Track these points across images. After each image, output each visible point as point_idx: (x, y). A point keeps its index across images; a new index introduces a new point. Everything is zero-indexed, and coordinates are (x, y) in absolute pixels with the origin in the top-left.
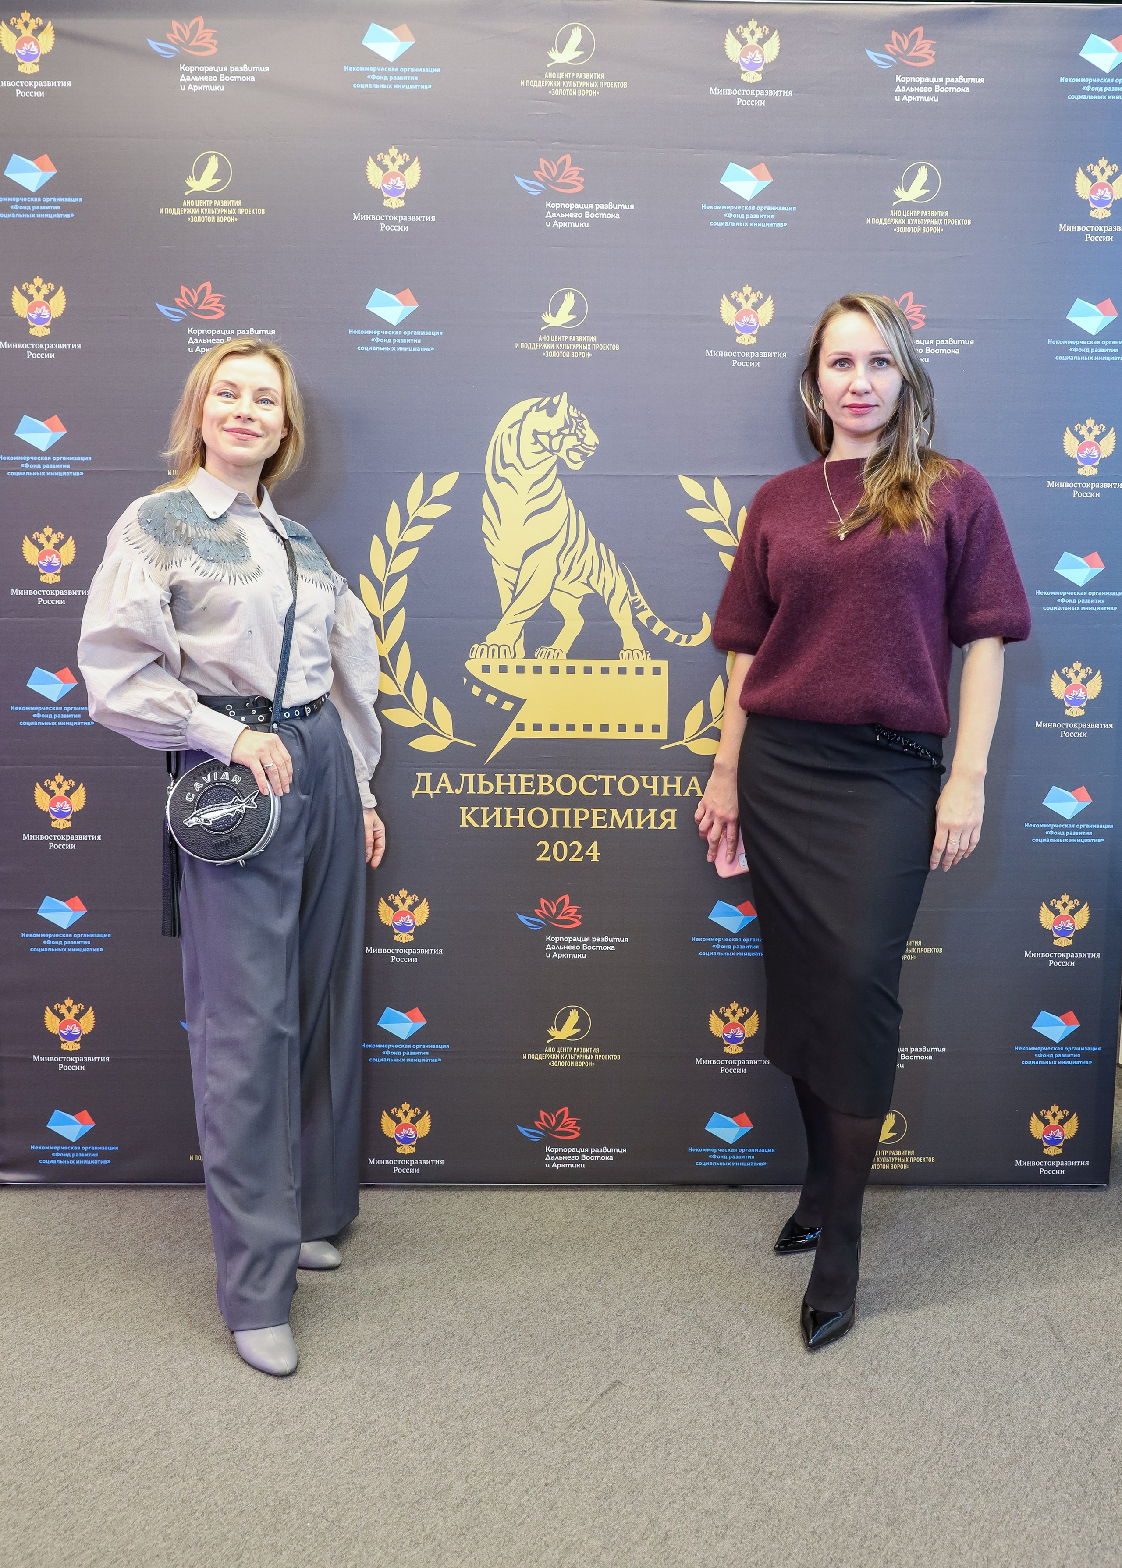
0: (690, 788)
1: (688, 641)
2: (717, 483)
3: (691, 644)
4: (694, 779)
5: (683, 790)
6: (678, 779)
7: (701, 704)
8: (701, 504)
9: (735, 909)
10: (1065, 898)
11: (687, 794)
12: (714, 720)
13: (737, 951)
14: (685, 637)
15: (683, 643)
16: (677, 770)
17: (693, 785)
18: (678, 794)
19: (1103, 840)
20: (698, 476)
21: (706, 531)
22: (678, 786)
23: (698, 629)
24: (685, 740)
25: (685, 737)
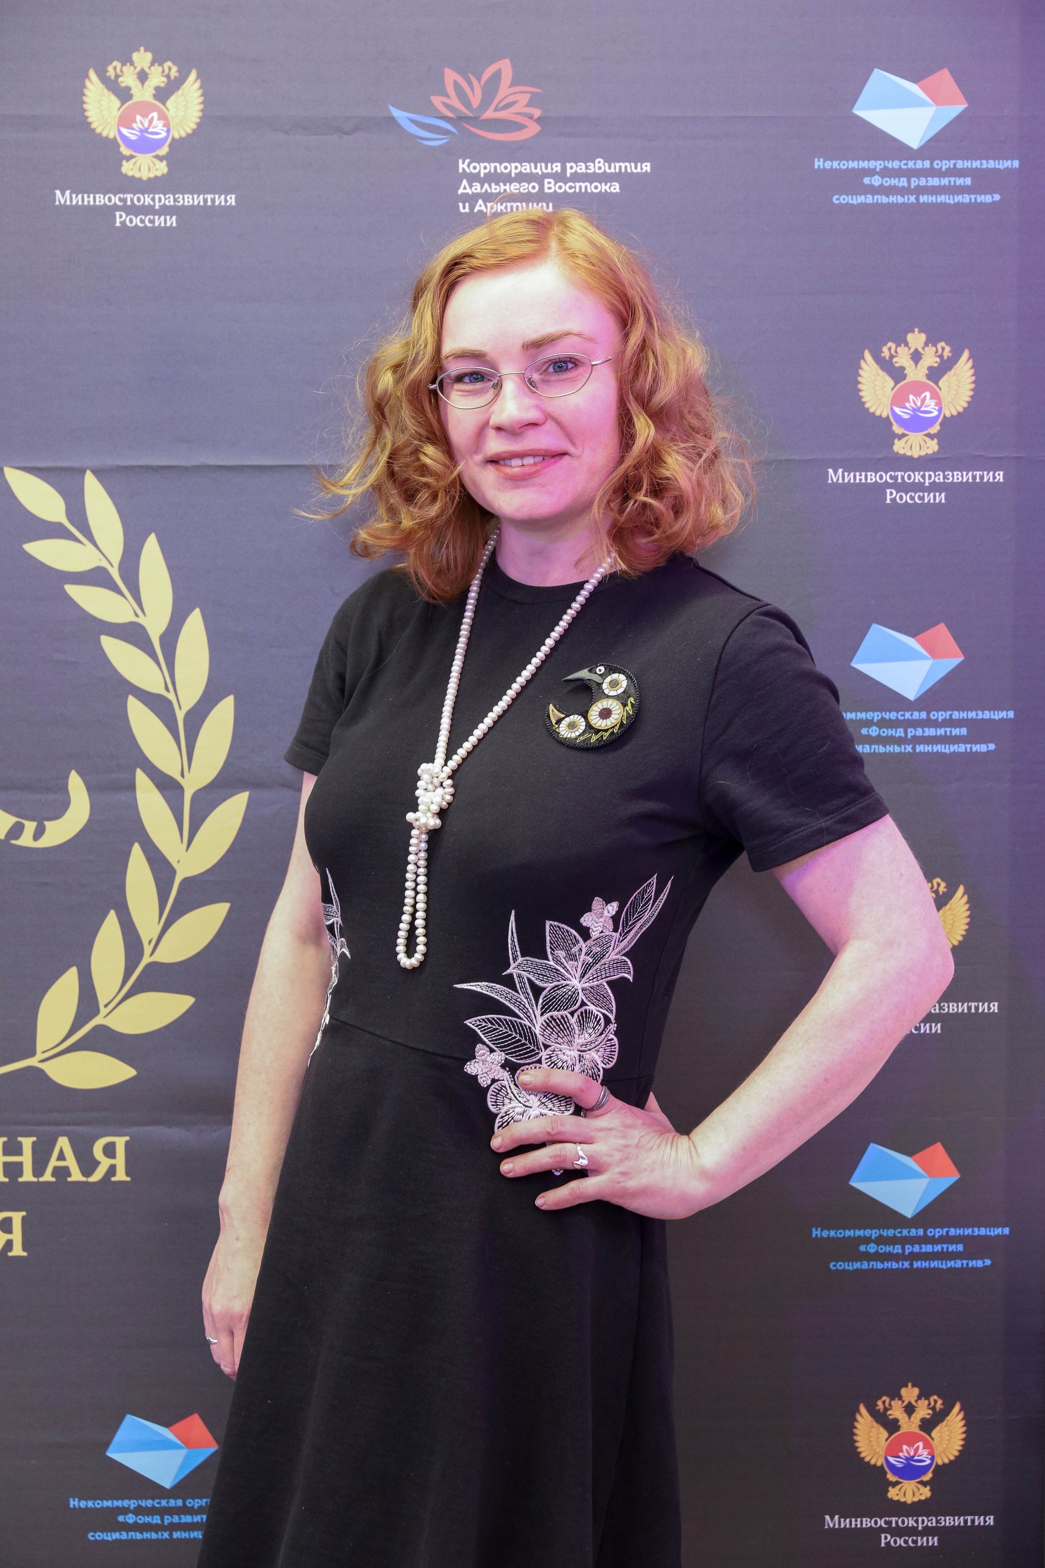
0: (53, 1163)
1: (39, 833)
2: (92, 486)
3: (44, 842)
4: (63, 1143)
5: (39, 1170)
6: (27, 1143)
7: (72, 973)
8: (55, 531)
9: (166, 1433)
10: (910, 1393)
11: (48, 1177)
12: (103, 1011)
13: (173, 1527)
14: (30, 826)
15: (26, 840)
16: (25, 1123)
17: (61, 1157)
18: (28, 1176)
19: (988, 1262)
20: (48, 470)
21: (71, 590)
22: (26, 1159)
23: (60, 808)
24: (39, 1056)
25: (40, 1047)
